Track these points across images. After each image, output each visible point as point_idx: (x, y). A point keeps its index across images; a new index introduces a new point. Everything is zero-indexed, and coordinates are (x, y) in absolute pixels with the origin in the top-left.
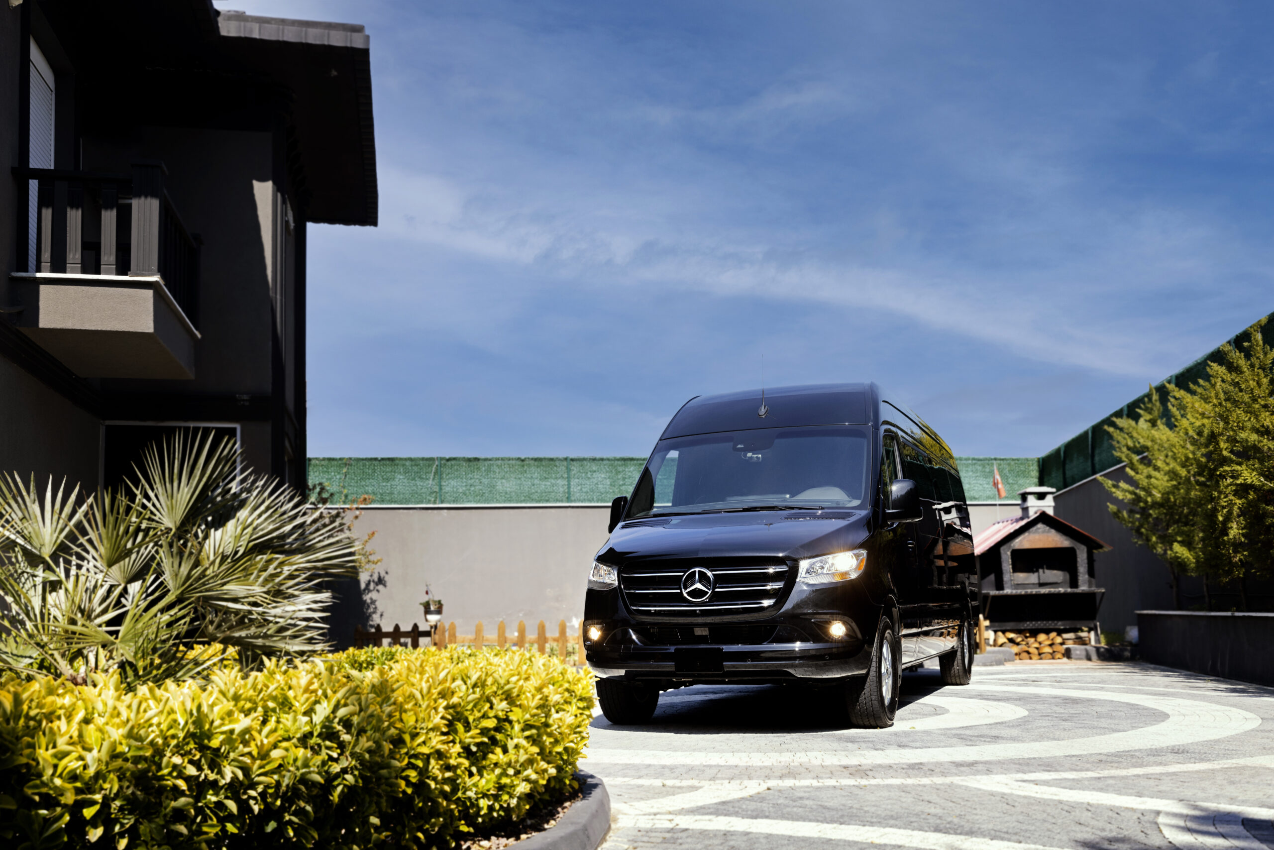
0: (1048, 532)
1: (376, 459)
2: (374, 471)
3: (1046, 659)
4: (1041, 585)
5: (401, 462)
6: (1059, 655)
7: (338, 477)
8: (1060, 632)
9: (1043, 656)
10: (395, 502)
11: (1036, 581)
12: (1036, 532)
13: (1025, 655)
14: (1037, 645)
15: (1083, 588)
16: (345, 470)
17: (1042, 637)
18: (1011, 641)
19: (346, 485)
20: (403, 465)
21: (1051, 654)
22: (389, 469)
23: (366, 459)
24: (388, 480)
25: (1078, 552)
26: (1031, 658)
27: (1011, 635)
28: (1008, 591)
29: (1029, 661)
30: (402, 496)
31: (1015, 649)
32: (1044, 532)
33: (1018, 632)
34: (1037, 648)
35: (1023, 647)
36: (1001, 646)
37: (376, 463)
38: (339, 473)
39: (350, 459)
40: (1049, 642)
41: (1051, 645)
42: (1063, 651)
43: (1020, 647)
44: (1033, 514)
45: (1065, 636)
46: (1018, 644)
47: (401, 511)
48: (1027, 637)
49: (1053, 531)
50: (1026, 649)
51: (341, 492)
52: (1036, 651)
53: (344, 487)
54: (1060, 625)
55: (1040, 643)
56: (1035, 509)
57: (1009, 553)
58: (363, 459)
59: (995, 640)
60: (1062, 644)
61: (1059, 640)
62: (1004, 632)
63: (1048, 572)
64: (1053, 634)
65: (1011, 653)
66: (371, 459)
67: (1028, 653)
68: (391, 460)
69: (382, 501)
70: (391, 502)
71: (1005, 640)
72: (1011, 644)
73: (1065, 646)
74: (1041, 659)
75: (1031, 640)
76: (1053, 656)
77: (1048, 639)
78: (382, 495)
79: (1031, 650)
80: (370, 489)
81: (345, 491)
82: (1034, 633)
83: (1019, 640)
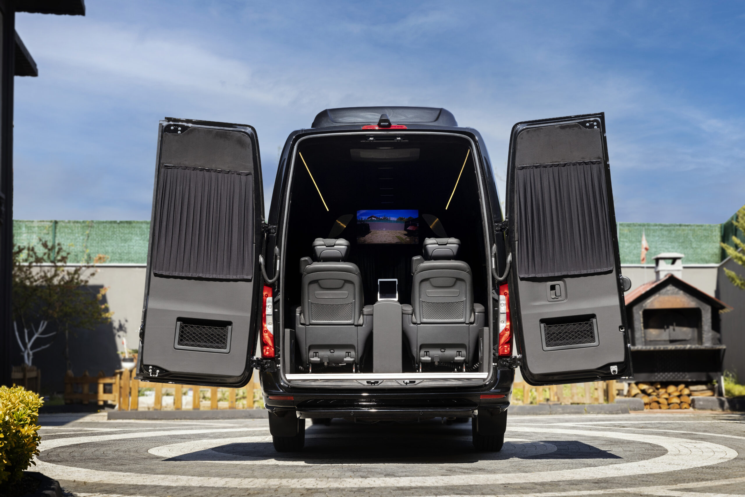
0: (677, 293)
1: (115, 222)
2: (114, 233)
3: (673, 408)
4: (672, 341)
5: (138, 225)
6: (686, 405)
7: (81, 238)
8: (688, 385)
9: (671, 406)
10: (132, 261)
11: (667, 338)
12: (665, 294)
13: (655, 405)
14: (666, 396)
15: (707, 344)
16: (87, 232)
17: (671, 389)
18: (643, 391)
19: (89, 245)
20: (140, 228)
21: (679, 404)
22: (127, 231)
23: (106, 222)
24: (126, 241)
25: (703, 312)
26: (660, 408)
27: (644, 387)
28: (639, 347)
29: (659, 410)
30: (138, 255)
31: (646, 399)
32: (673, 293)
33: (652, 384)
34: (667, 399)
35: (654, 397)
36: (635, 396)
37: (115, 225)
38: (82, 235)
39: (92, 222)
40: (677, 394)
41: (679, 396)
42: (690, 402)
43: (651, 397)
44: (663, 277)
45: (692, 388)
46: (649, 395)
47: (137, 269)
48: (658, 389)
49: (681, 292)
50: (657, 399)
51: (83, 252)
52: (665, 402)
53: (86, 247)
54: (688, 377)
55: (669, 394)
56: (666, 273)
57: (641, 313)
58: (103, 222)
59: (629, 391)
60: (689, 395)
61: (686, 391)
62: (637, 384)
63: (677, 329)
64: (682, 386)
65: (641, 403)
66: (111, 222)
67: (658, 403)
68: (130, 223)
69: (121, 260)
70: (128, 260)
71: (639, 391)
72: (643, 395)
73: (691, 398)
74: (669, 409)
75: (662, 391)
76: (680, 405)
77: (677, 391)
78: (120, 254)
79: (661, 400)
80: (110, 249)
81: (88, 251)
82: (665, 385)
83: (650, 391)
